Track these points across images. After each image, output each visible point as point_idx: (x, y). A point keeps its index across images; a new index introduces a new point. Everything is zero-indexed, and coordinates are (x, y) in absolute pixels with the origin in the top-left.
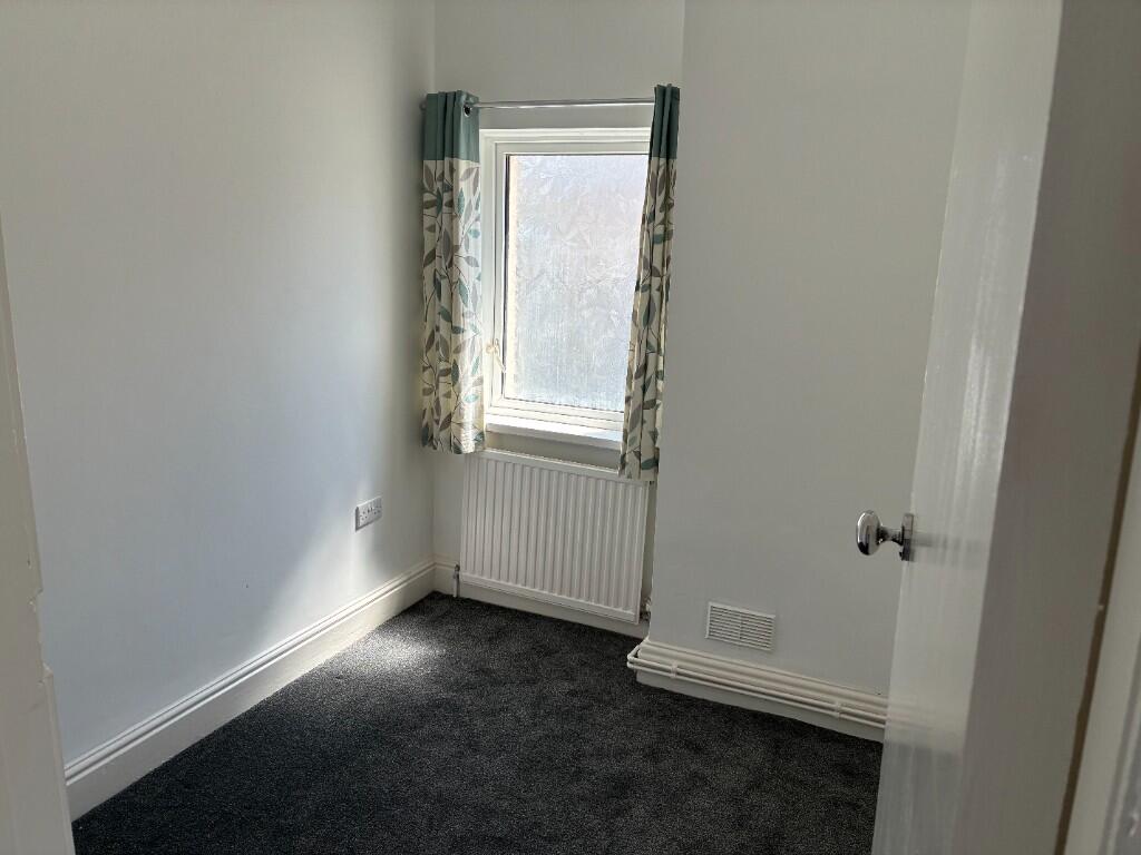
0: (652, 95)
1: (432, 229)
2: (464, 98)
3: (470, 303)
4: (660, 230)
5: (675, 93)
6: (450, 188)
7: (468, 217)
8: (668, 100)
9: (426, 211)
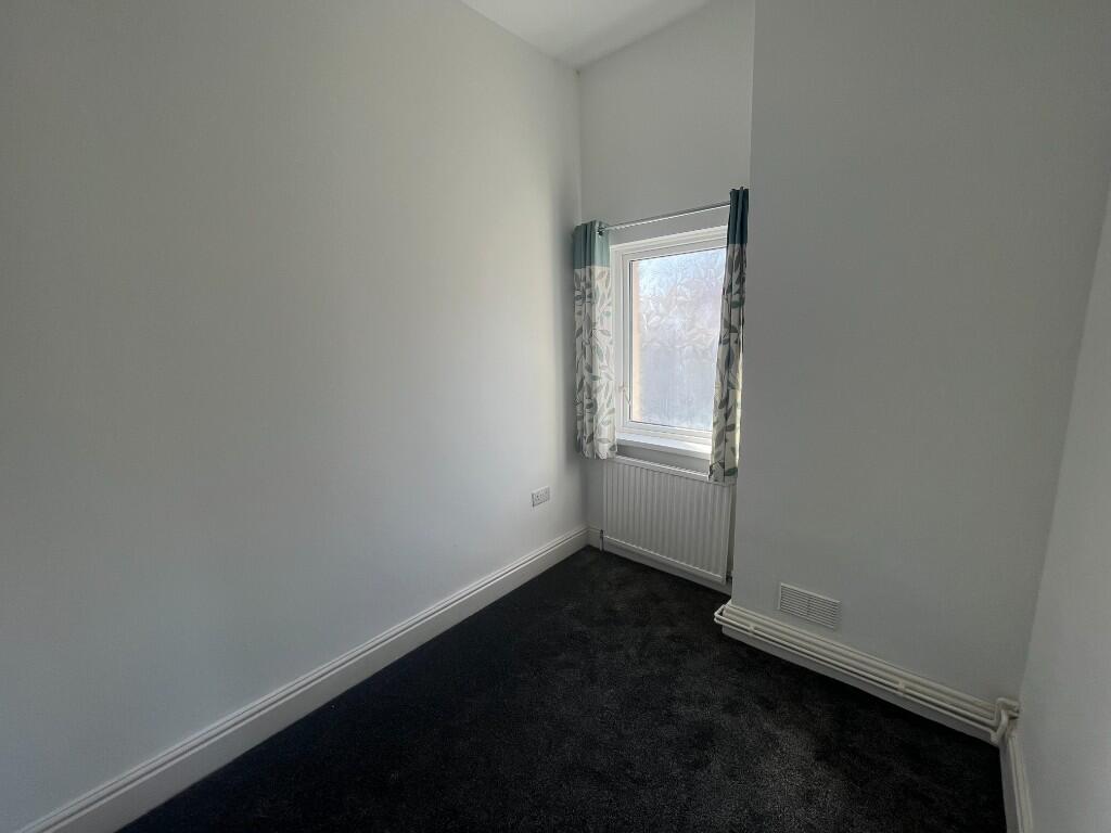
0: (728, 199)
1: (580, 313)
2: (597, 225)
3: (605, 361)
4: (736, 298)
5: (746, 193)
6: (589, 286)
7: (602, 303)
8: (740, 200)
9: (577, 302)
